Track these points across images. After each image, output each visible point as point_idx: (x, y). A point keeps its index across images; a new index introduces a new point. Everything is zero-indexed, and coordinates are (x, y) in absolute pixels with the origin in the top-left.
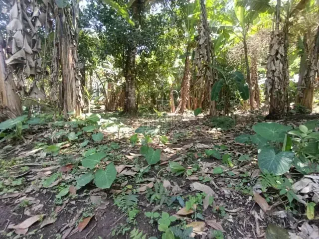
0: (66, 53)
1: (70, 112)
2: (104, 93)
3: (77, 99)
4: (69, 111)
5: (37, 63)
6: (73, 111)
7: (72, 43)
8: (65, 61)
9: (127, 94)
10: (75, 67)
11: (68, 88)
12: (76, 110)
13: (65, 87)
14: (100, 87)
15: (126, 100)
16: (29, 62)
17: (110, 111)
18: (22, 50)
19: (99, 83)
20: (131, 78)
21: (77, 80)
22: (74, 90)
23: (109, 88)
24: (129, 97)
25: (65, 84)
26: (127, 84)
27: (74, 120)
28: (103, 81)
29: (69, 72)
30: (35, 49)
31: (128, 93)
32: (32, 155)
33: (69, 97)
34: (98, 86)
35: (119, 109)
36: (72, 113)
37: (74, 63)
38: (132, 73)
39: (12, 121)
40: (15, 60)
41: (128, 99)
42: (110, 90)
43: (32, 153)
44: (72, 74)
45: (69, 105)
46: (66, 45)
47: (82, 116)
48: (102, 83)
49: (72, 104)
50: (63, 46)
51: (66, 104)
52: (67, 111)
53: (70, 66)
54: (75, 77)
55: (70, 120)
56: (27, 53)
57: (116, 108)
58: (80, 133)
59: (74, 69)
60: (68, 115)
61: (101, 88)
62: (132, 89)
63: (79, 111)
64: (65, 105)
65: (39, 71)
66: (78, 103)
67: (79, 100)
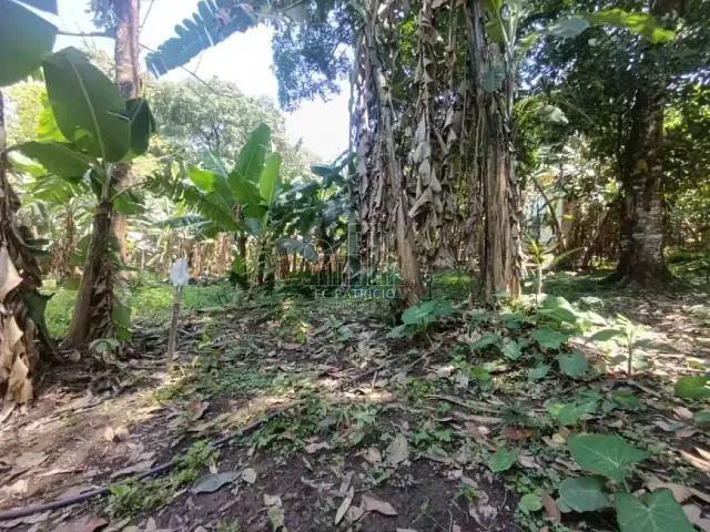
0: (496, 173)
1: (499, 292)
2: (553, 223)
3: (514, 264)
4: (498, 289)
5: (446, 205)
6: (505, 288)
7: (507, 149)
8: (493, 189)
9: (630, 226)
10: (511, 196)
11: (498, 242)
12: (511, 286)
13: (490, 241)
14: (543, 212)
15: (624, 243)
16: (437, 207)
17: (571, 269)
18: (429, 189)
19: (542, 202)
20: (644, 180)
21: (515, 222)
22: (507, 245)
23: (566, 211)
24: (635, 235)
25: (490, 235)
26: (629, 201)
27: (507, 311)
28: (550, 197)
29: (500, 210)
30: (445, 181)
31: (633, 222)
32: (446, 376)
33: (498, 260)
34: (538, 211)
35: (597, 264)
36: (503, 295)
37: (509, 189)
38: (651, 163)
39: (418, 311)
40: (420, 207)
41: (633, 239)
42: (570, 217)
43: (446, 372)
44: (504, 211)
45: (496, 275)
46: (496, 157)
47: (525, 300)
48: (548, 203)
49: (503, 274)
50: (489, 161)
51: (492, 275)
52: (493, 288)
53: (502, 196)
54: (511, 218)
55: (498, 308)
56: (434, 193)
57: (586, 261)
58: (524, 343)
59: (510, 200)
60: (495, 297)
61: (546, 215)
62: (648, 210)
63: (517, 289)
64: (488, 277)
65: (447, 217)
66: (515, 271)
67: (517, 265)
